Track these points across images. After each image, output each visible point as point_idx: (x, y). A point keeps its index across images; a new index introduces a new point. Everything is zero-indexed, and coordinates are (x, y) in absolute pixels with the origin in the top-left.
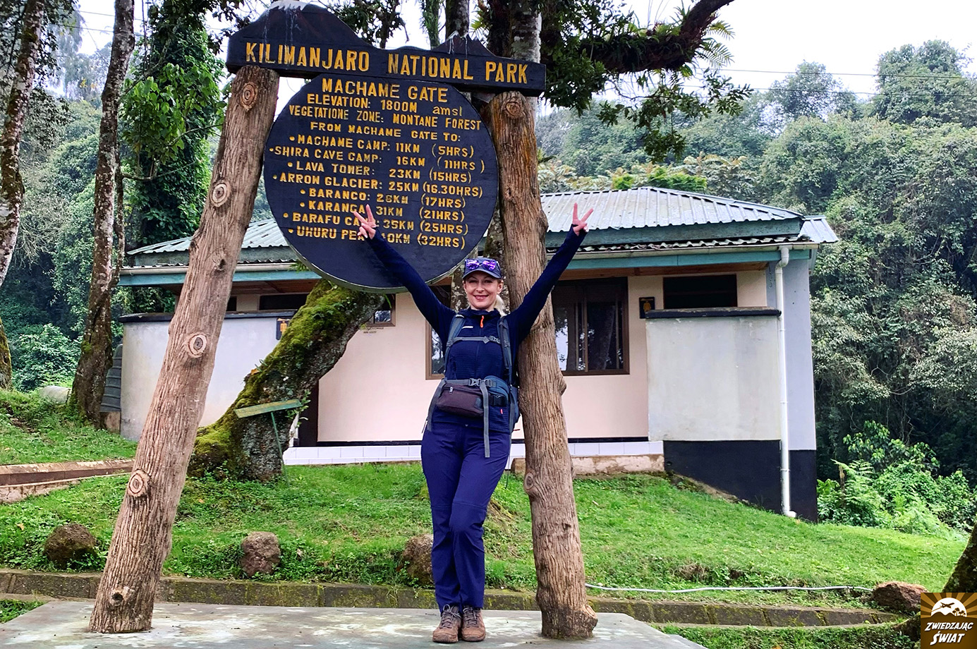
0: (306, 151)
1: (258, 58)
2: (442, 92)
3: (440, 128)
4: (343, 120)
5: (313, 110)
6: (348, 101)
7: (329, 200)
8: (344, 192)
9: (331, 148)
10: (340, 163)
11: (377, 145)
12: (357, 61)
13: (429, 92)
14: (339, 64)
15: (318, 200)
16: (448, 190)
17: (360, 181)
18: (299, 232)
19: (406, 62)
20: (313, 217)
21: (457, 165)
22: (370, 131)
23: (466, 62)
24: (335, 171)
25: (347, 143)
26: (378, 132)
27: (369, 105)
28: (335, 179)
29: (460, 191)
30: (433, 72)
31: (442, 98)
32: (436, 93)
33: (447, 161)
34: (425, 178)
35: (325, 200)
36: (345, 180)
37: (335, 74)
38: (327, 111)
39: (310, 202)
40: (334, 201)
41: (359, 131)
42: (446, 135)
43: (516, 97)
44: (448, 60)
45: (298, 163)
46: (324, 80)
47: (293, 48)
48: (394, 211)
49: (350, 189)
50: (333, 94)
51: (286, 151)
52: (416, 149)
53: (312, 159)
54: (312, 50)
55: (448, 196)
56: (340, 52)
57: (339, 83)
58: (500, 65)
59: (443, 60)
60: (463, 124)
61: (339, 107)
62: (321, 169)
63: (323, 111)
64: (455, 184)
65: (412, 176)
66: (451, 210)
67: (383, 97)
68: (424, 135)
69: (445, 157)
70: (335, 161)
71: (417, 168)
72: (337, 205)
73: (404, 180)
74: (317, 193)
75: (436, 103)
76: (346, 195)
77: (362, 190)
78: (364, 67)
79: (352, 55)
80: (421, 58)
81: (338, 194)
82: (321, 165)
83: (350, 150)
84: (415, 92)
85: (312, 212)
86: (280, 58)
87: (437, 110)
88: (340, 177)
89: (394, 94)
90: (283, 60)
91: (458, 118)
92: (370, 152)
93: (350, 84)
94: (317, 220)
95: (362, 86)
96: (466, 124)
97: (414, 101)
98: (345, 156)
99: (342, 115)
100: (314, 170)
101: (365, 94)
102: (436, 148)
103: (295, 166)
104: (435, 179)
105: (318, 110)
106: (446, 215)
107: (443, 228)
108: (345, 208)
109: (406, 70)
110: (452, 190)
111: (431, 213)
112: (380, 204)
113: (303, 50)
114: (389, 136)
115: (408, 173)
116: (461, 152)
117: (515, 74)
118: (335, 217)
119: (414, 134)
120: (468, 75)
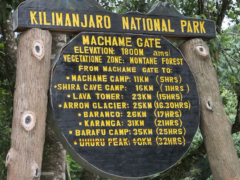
0: (78, 85)
1: (38, 22)
2: (157, 41)
3: (160, 65)
4: (99, 63)
5: (79, 57)
6: (100, 50)
7: (97, 118)
8: (106, 112)
9: (93, 83)
10: (100, 92)
11: (122, 79)
12: (103, 22)
13: (149, 41)
14: (92, 24)
15: (89, 119)
16: (169, 105)
17: (115, 103)
18: (81, 143)
19: (133, 22)
20: (88, 132)
21: (172, 89)
22: (117, 69)
23: (169, 21)
24: (98, 98)
25: (103, 79)
26: (122, 70)
27: (113, 52)
28: (99, 103)
29: (177, 105)
30: (150, 28)
31: (158, 45)
32: (154, 42)
33: (166, 87)
34: (154, 98)
35: (94, 119)
36: (105, 104)
37: (90, 32)
38: (88, 58)
39: (85, 121)
40: (100, 119)
41: (110, 70)
42: (163, 69)
44: (158, 20)
45: (74, 94)
46: (84, 36)
47: (61, 15)
48: (139, 123)
49: (109, 110)
50: (90, 45)
51: (65, 87)
52: (147, 80)
53: (82, 91)
54: (73, 15)
55: (170, 109)
56: (91, 16)
57: (93, 38)
58: (189, 22)
59: (155, 20)
60: (173, 62)
61: (96, 55)
62: (89, 97)
63: (85, 57)
64: (173, 101)
65: (146, 97)
67: (122, 47)
68: (150, 70)
69: (165, 84)
70: (97, 91)
71: (149, 92)
73: (142, 101)
74: (89, 115)
75: (154, 48)
76: (107, 114)
77: (117, 110)
78: (107, 25)
79: (99, 18)
80: (142, 20)
81: (102, 115)
82: (89, 95)
83: (106, 83)
84: (141, 42)
85: (87, 128)
86: (53, 21)
87: (155, 53)
88: (102, 102)
89: (129, 44)
90: (56, 23)
91: (169, 57)
92: (119, 83)
93: (101, 39)
94: (91, 133)
95: (108, 39)
96: (174, 61)
97: (141, 48)
98: (103, 88)
99: (97, 59)
100: (85, 98)
101: (110, 44)
102: (159, 78)
103: (72, 97)
104: (161, 99)
105: (82, 57)
106: (171, 123)
107: (170, 132)
108: (108, 123)
109: (134, 27)
110: (173, 105)
111: (162, 122)
112: (129, 119)
113: (67, 15)
114: (129, 72)
115: (144, 96)
116: (174, 80)
117: (198, 27)
118: (102, 130)
119: (144, 70)
120: (171, 29)
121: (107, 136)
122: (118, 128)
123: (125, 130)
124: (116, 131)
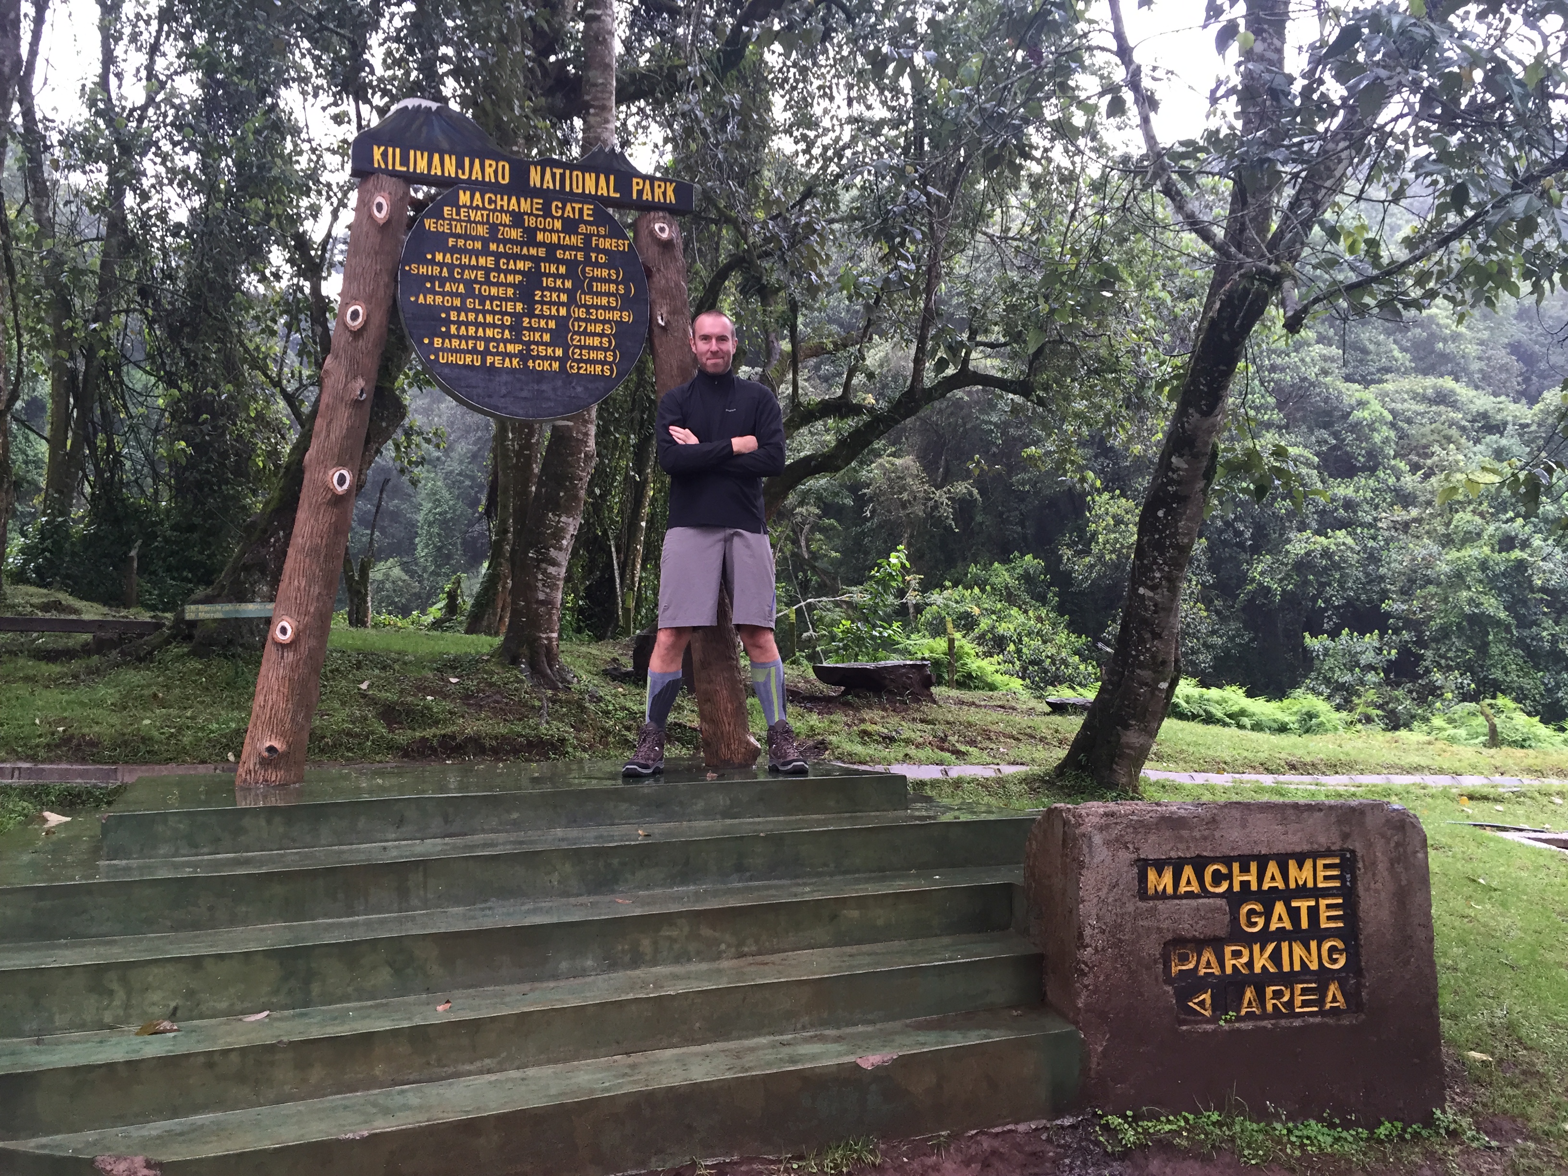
0: (445, 269)
1: (386, 164)
2: (588, 209)
3: (587, 247)
4: (483, 237)
5: (450, 225)
6: (488, 216)
7: (471, 324)
8: (488, 316)
9: (470, 267)
10: (481, 284)
11: (520, 265)
12: (496, 172)
13: (573, 209)
14: (477, 174)
15: (459, 323)
16: (597, 314)
17: (504, 303)
18: (441, 358)
19: (548, 175)
20: (455, 343)
21: (605, 288)
22: (512, 249)
23: (612, 178)
24: (477, 293)
25: (489, 262)
26: (521, 251)
27: (510, 221)
28: (477, 301)
29: (609, 315)
30: (578, 187)
31: (588, 215)
32: (581, 210)
33: (595, 284)
34: (572, 301)
35: (467, 324)
36: (488, 302)
37: (473, 186)
38: (466, 227)
39: (452, 326)
40: (477, 325)
41: (501, 249)
42: (593, 255)
43: (664, 217)
44: (593, 175)
45: (437, 283)
46: (461, 192)
47: (426, 154)
48: (541, 337)
49: (493, 313)
50: (471, 207)
51: (423, 270)
52: (562, 270)
53: (451, 279)
54: (447, 157)
55: (597, 321)
56: (477, 161)
57: (478, 195)
58: (647, 182)
59: (587, 175)
60: (611, 245)
61: (479, 222)
62: (462, 289)
63: (461, 226)
64: (604, 308)
65: (559, 298)
66: (602, 335)
67: (526, 213)
68: (571, 255)
69: (594, 279)
70: (476, 281)
71: (564, 290)
72: (481, 329)
73: (551, 303)
74: (458, 316)
75: (581, 220)
76: (489, 319)
77: (506, 313)
78: (503, 178)
79: (490, 166)
80: (565, 172)
81: (480, 318)
82: (461, 286)
83: (492, 270)
84: (560, 208)
85: (454, 336)
86: (411, 165)
87: (582, 228)
88: (482, 300)
89: (537, 209)
90: (415, 168)
91: (604, 237)
92: (515, 272)
93: (490, 198)
94: (459, 345)
95: (502, 200)
96: (613, 244)
97: (558, 218)
98: (487, 276)
99: (482, 231)
100: (454, 291)
101: (505, 208)
102: (583, 271)
103: (433, 286)
104: (583, 303)
105: (456, 225)
106: (596, 341)
107: (593, 355)
108: (489, 333)
109: (548, 184)
110: (602, 315)
111: (580, 339)
112: (526, 329)
113: (436, 157)
114: (533, 255)
115: (554, 296)
116: (609, 275)
117: (662, 193)
118: (478, 343)
119: (559, 254)
120: (615, 191)
121: (487, 352)
122: (506, 342)
123: (517, 345)
124: (502, 345)
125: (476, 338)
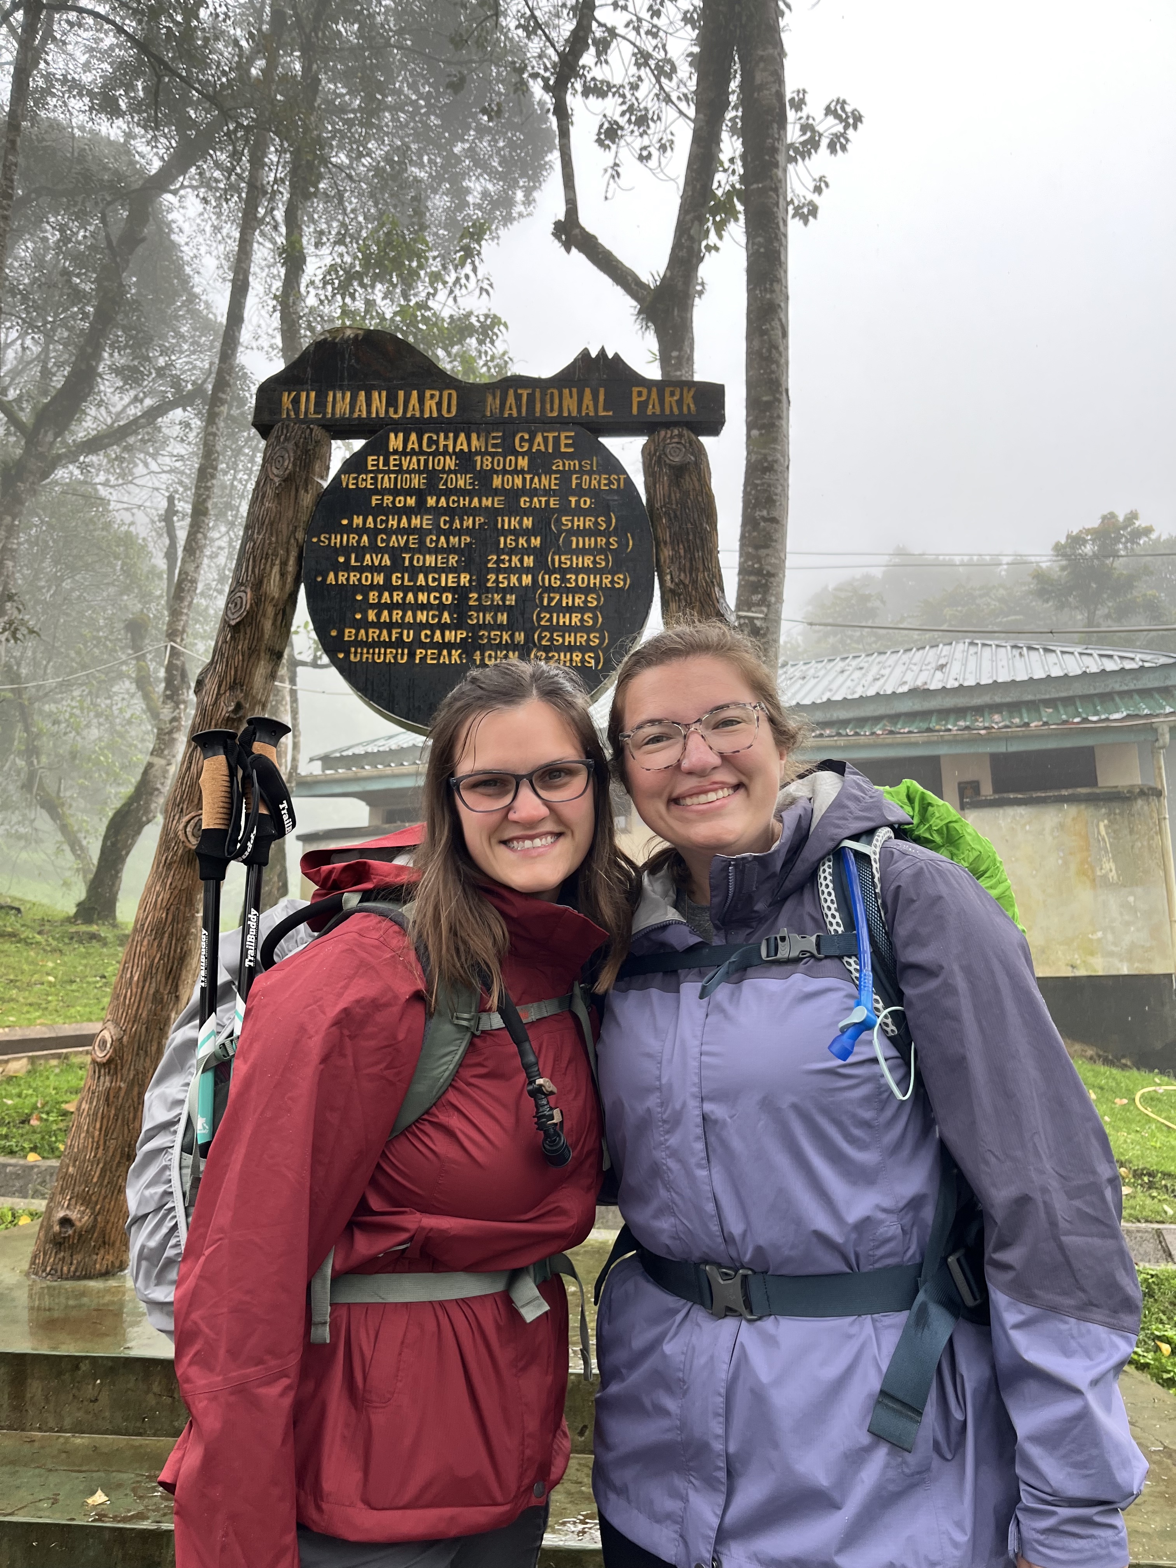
0: (365, 538)
1: (297, 412)
2: (567, 437)
3: (564, 491)
4: (419, 489)
5: (375, 479)
6: (426, 462)
7: (397, 606)
8: (420, 594)
9: (400, 531)
10: (413, 551)
11: (469, 522)
12: (439, 403)
13: (546, 439)
14: (413, 410)
15: (380, 607)
16: (576, 580)
17: (443, 576)
18: (352, 656)
19: (511, 400)
20: (373, 633)
21: (589, 542)
22: (458, 501)
23: (602, 391)
24: (407, 563)
25: (425, 522)
26: (470, 503)
27: (456, 465)
28: (406, 576)
29: (595, 581)
30: (552, 410)
31: (566, 445)
32: (557, 440)
33: (574, 539)
34: (542, 565)
35: (391, 607)
36: (421, 577)
37: (406, 426)
38: (396, 479)
39: (370, 612)
40: (403, 606)
41: (442, 503)
42: (573, 500)
43: (680, 436)
44: (574, 390)
45: (353, 556)
46: (392, 435)
47: (348, 394)
48: (495, 618)
49: (428, 589)
50: (404, 453)
51: (336, 540)
52: (528, 522)
53: (374, 549)
54: (375, 395)
55: (577, 590)
56: (415, 393)
57: (413, 437)
58: (654, 390)
59: (566, 393)
60: (599, 483)
61: (414, 472)
62: (387, 561)
63: (390, 478)
64: (587, 571)
65: (522, 563)
66: (582, 610)
67: (478, 453)
68: (540, 502)
69: (572, 532)
70: (406, 548)
71: (529, 551)
72: (410, 613)
73: (511, 570)
74: (380, 597)
75: (557, 453)
76: (422, 598)
77: (446, 589)
78: (449, 411)
79: (432, 396)
80: (534, 392)
81: (410, 598)
82: (386, 557)
83: (428, 532)
84: (526, 441)
85: (373, 625)
86: (329, 410)
87: (559, 465)
88: (414, 571)
89: (495, 446)
90: (333, 413)
91: (590, 473)
93: (430, 438)
94: (379, 636)
95: (446, 438)
96: (604, 482)
97: (523, 454)
98: (422, 542)
99: (416, 481)
100: (376, 564)
101: (451, 450)
102: (558, 521)
103: (348, 560)
104: (557, 565)
105: (383, 478)
106: (574, 619)
107: (569, 639)
108: (422, 617)
109: (511, 411)
110: (582, 580)
111: (551, 617)
112: (473, 608)
113: (361, 395)
114: (487, 507)
115: (515, 559)
116: (596, 523)
117: (677, 401)
118: (405, 632)
119: (524, 502)
120: (605, 409)
121: (418, 643)
122: (443, 627)
123: (459, 632)
124: (438, 633)
125: (402, 625)
